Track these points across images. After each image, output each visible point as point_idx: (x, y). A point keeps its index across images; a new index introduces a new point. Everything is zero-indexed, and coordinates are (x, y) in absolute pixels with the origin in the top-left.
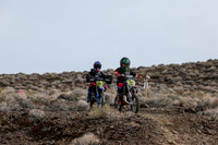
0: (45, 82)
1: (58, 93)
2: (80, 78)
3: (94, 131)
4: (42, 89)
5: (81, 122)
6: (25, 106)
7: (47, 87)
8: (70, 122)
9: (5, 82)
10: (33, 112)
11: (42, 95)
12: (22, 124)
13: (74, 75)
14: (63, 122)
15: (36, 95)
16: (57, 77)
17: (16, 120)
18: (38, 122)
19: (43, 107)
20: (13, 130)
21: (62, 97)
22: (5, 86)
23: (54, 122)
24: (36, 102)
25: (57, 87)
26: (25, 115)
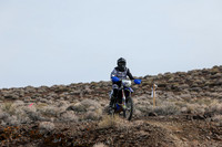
0: (53, 94)
1: (67, 105)
2: (87, 89)
3: (104, 141)
4: (51, 101)
5: (91, 132)
6: (35, 119)
7: (56, 99)
8: (80, 133)
9: (14, 95)
10: (43, 124)
11: (51, 107)
12: (32, 137)
13: (82, 86)
14: (73, 133)
15: (45, 108)
16: (66, 89)
17: (26, 133)
18: (49, 134)
19: (52, 119)
20: (24, 143)
21: (71, 108)
22: (14, 99)
23: (64, 133)
24: (45, 114)
25: (66, 99)
26: (36, 127)
